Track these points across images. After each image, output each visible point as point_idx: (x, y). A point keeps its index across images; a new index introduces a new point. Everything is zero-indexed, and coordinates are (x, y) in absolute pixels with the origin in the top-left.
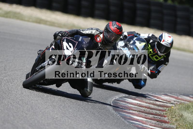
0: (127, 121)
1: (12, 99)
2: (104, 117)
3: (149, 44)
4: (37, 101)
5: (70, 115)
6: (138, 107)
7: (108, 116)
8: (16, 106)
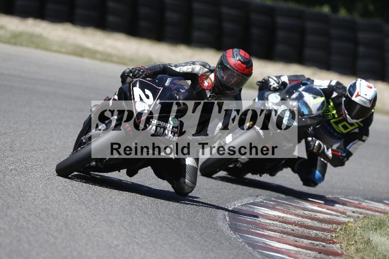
0: (258, 252)
1: (27, 209)
2: (211, 243)
3: (330, 100)
4: (76, 211)
5: (143, 240)
6: (281, 224)
7: (219, 241)
8: (35, 221)
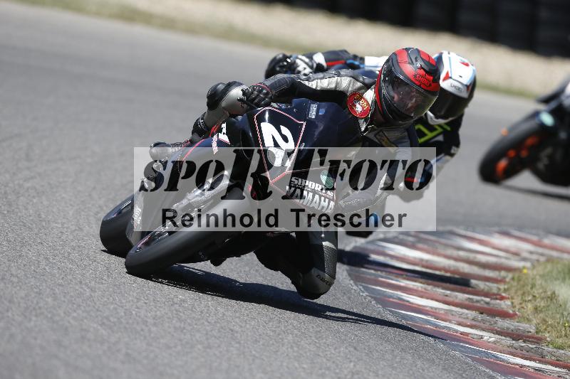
0: (390, 311)
